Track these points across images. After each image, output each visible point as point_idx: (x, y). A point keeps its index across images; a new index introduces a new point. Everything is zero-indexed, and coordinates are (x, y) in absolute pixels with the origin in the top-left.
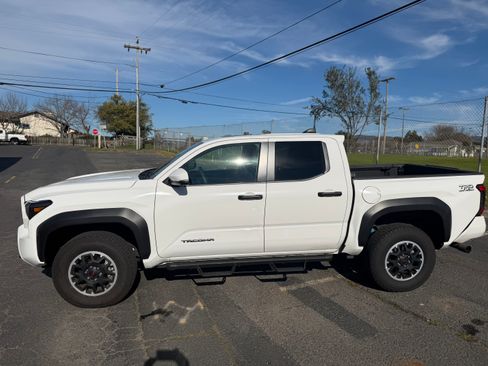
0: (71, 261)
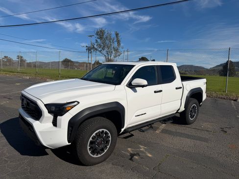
0: (89, 138)
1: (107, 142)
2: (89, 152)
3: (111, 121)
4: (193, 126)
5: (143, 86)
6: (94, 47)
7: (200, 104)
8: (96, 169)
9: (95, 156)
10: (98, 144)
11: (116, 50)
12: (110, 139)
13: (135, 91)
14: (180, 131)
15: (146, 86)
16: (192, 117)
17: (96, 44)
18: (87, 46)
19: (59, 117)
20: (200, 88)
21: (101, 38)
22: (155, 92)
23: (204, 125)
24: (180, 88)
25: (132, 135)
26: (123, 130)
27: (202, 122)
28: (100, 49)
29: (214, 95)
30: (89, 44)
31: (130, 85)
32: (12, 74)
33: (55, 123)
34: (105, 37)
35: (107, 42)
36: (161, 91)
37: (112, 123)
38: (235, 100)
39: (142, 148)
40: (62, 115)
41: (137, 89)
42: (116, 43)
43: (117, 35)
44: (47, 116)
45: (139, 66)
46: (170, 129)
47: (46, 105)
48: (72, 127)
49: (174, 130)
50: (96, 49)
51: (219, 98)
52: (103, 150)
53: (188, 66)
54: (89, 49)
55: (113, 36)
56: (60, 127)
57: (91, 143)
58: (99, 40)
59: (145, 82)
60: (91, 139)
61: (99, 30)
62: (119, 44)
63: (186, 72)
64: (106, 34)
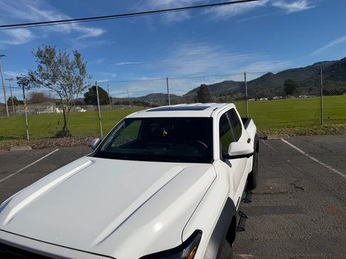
4: (259, 189)
5: (249, 155)
6: (33, 79)
13: (230, 165)
18: (18, 78)
21: (48, 62)
28: (46, 82)
30: (25, 74)
31: (224, 157)
34: (55, 60)
38: (264, 138)
42: (78, 70)
43: (78, 56)
50: (38, 82)
53: (158, 94)
55: (72, 58)
58: (44, 66)
61: (43, 49)
62: (83, 70)
63: (155, 102)
64: (57, 55)
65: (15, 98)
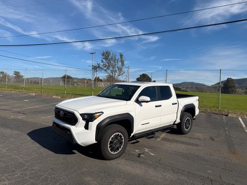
1: (121, 143)
2: (109, 149)
3: (124, 127)
4: (188, 135)
5: (147, 102)
6: (99, 67)
7: (193, 117)
8: (114, 162)
9: (113, 153)
10: (115, 144)
11: (120, 69)
12: (123, 141)
13: (141, 106)
14: (177, 139)
15: (150, 101)
16: (187, 128)
17: (102, 64)
18: (93, 66)
19: (90, 123)
20: (193, 104)
21: (106, 58)
22: (156, 106)
23: (197, 135)
24: (176, 104)
25: (138, 142)
26: (132, 134)
27: (196, 133)
28: (105, 69)
29: (209, 110)
30: (95, 64)
31: (137, 101)
32: (17, 90)
33: (87, 127)
34: (110, 57)
35: (112, 62)
36: (160, 106)
37: (125, 129)
38: (226, 115)
39: (147, 150)
40: (92, 121)
41: (143, 104)
42: (120, 63)
43: (121, 56)
44: (82, 122)
45: (143, 86)
46: (169, 138)
47: (81, 115)
48: (99, 130)
49: (172, 138)
50: (101, 68)
51: (213, 113)
52: (118, 149)
54: (95, 68)
55: (118, 57)
56: (91, 130)
57: (111, 142)
58: (104, 60)
59: (148, 99)
60: (110, 139)
61: (105, 52)
62: (123, 64)
63: (187, 88)
64: (111, 55)
65: (99, 77)
